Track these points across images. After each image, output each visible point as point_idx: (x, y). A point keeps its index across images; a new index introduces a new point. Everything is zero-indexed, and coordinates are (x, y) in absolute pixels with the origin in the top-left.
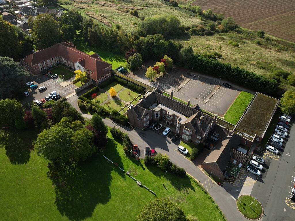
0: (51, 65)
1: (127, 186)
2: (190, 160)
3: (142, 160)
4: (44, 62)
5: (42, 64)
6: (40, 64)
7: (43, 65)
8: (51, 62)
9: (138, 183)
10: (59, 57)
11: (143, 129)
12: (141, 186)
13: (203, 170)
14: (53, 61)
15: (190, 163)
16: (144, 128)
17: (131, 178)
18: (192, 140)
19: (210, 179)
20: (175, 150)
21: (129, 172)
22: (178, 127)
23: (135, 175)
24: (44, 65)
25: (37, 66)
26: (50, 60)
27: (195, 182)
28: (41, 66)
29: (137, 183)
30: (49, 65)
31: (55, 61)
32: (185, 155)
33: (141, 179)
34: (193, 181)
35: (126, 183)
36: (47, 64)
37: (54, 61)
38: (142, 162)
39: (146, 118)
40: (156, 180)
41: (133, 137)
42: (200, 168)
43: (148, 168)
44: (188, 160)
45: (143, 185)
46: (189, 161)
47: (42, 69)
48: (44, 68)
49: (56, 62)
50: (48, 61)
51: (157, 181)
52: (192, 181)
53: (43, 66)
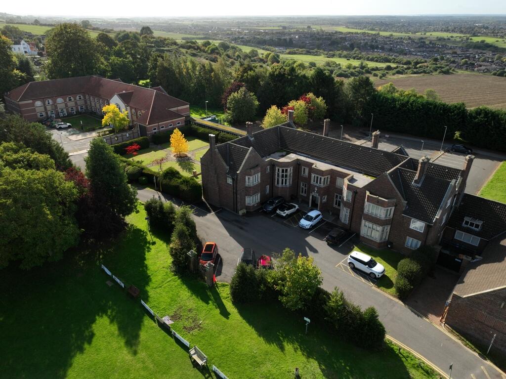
0: (65, 110)
1: (151, 366)
2: (394, 296)
3: (224, 286)
4: (50, 101)
5: (44, 104)
6: (38, 103)
7: (47, 107)
8: (66, 105)
9: (195, 357)
10: (85, 97)
11: (241, 213)
12: (204, 370)
13: (451, 332)
14: (71, 104)
15: (394, 305)
16: (245, 211)
17: (173, 340)
18: (391, 243)
19: (489, 366)
20: (339, 266)
21: (173, 318)
22: (346, 204)
23: (192, 329)
24: (49, 108)
25: (33, 104)
26: (65, 100)
27: (427, 372)
28: (42, 109)
29: (191, 357)
30: (60, 111)
31: (76, 103)
32: (373, 282)
33: (211, 344)
34: (419, 366)
35: (150, 356)
36: (56, 107)
37: (74, 105)
38: (225, 293)
39: (251, 178)
40: (267, 353)
41: (208, 228)
42: (436, 324)
43: (241, 312)
44: (387, 295)
45: (214, 367)
46: (392, 298)
47: (44, 114)
48: (49, 113)
49: (77, 108)
50: (60, 100)
51: (272, 358)
52: (413, 366)
53: (45, 108)
